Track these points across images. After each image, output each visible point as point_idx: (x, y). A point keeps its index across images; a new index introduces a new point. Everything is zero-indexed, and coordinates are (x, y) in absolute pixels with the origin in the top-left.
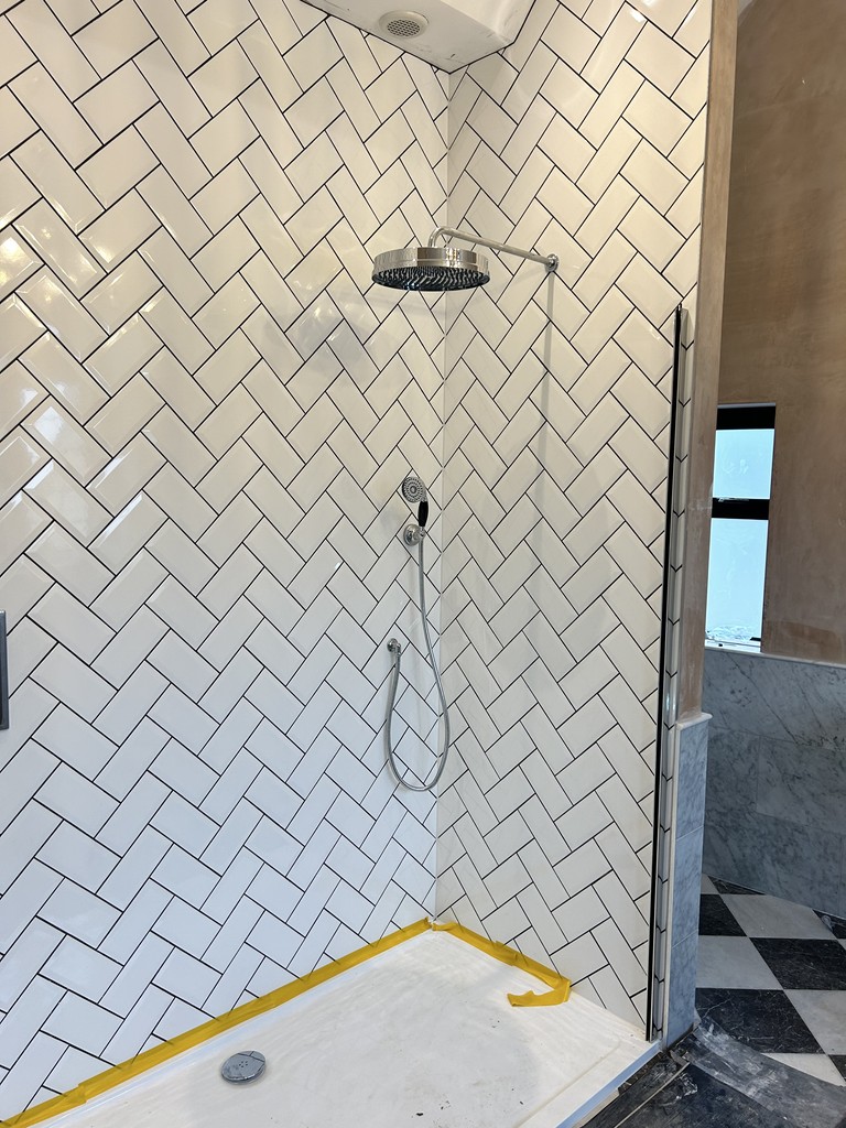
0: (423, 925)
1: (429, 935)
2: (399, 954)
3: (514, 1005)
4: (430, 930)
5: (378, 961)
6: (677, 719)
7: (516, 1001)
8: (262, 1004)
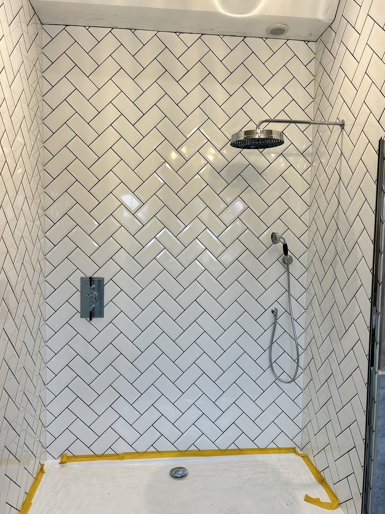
0: (292, 450)
1: (292, 456)
2: (273, 458)
3: (305, 500)
4: (294, 454)
5: (260, 457)
6: (379, 368)
7: (308, 499)
8: (200, 453)
